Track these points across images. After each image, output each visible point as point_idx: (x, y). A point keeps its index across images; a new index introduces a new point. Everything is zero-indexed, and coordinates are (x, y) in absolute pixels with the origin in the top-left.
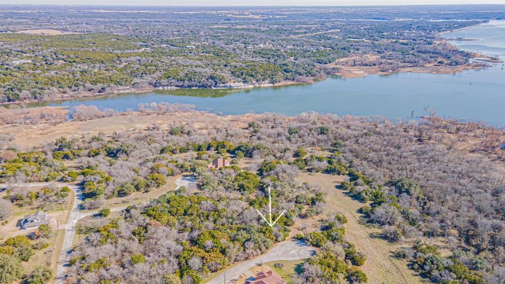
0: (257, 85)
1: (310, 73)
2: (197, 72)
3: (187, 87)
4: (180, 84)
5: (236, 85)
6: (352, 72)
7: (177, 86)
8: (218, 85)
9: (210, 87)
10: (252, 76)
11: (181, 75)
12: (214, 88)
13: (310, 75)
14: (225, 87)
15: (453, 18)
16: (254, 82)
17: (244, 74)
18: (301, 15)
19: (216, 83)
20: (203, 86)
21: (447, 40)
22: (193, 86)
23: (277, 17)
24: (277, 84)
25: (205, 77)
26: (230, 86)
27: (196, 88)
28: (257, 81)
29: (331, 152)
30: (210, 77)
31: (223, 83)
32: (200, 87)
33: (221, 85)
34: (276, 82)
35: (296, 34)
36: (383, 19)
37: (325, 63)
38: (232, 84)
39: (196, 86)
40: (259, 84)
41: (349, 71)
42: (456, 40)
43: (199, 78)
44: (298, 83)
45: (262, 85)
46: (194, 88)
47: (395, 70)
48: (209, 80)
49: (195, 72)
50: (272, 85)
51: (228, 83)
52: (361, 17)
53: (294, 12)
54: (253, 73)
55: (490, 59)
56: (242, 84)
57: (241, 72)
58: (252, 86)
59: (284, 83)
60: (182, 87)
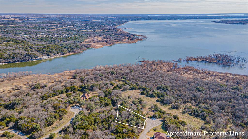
0: (55, 56)
1: (79, 48)
2: (16, 53)
3: (13, 62)
4: (7, 61)
5: (44, 58)
6: (96, 46)
7: (5, 62)
8: (33, 59)
9: (28, 60)
10: (50, 52)
11: (6, 56)
12: (31, 61)
13: (79, 49)
14: (37, 59)
15: (116, 20)
16: (53, 55)
17: (45, 51)
18: (43, 19)
19: (32, 58)
20: (23, 60)
21: (121, 29)
22: (17, 61)
23: (30, 19)
24: (65, 55)
25: (23, 55)
26: (41, 59)
27: (19, 62)
28: (54, 54)
29: (122, 81)
30: (27, 55)
31: (36, 57)
32: (21, 61)
33: (35, 59)
34: (65, 54)
35: (52, 29)
36: (87, 20)
37: (81, 42)
38: (42, 58)
39: (19, 61)
40: (56, 56)
41: (95, 45)
42: (124, 29)
43: (19, 56)
44: (75, 53)
45: (58, 56)
46: (17, 62)
47: (113, 43)
48: (27, 57)
49: (15, 53)
50: (63, 55)
51: (39, 57)
52: (76, 19)
53: (37, 17)
54: (50, 50)
55: (142, 36)
56: (47, 57)
57: (43, 50)
58: (53, 57)
59: (68, 54)
60: (8, 62)
